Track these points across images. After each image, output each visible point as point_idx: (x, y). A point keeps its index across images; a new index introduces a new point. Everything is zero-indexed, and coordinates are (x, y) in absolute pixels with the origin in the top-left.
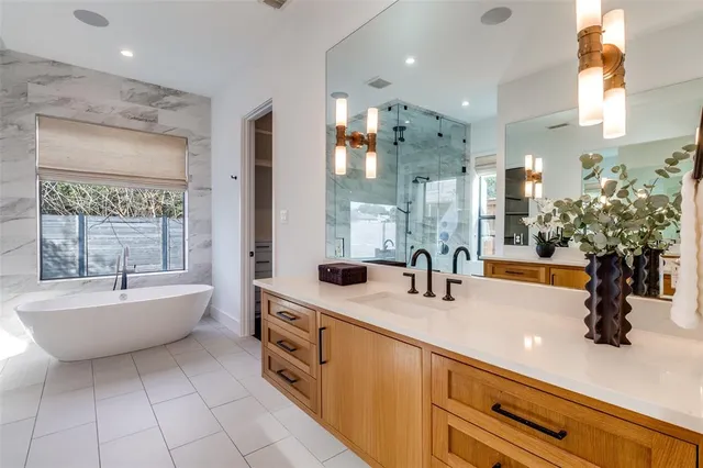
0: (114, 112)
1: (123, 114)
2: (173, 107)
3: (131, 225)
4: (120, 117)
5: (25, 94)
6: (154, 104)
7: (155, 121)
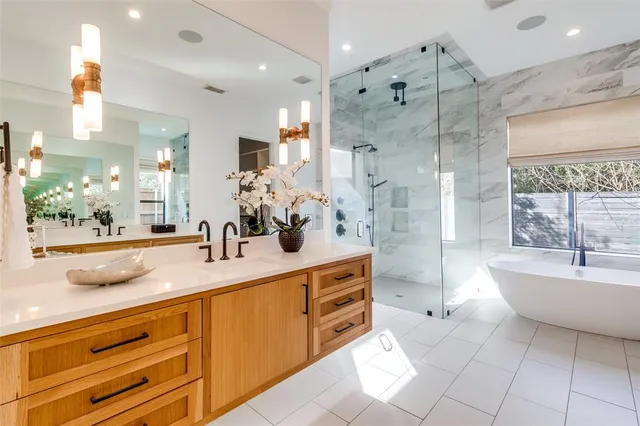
0: (570, 92)
1: (581, 91)
4: (576, 95)
5: (500, 105)
6: (617, 67)
7: (619, 84)
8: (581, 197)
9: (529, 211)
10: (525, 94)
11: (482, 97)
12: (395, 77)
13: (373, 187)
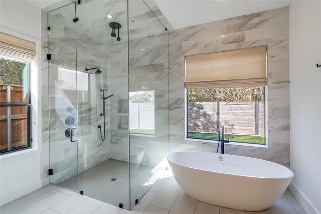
0: (219, 43)
1: (223, 42)
2: (256, 26)
3: (239, 106)
4: (221, 45)
5: (181, 48)
6: (242, 29)
7: (243, 40)
8: (222, 104)
9: (201, 111)
10: (195, 42)
11: (171, 42)
12: (110, 17)
13: (104, 99)
